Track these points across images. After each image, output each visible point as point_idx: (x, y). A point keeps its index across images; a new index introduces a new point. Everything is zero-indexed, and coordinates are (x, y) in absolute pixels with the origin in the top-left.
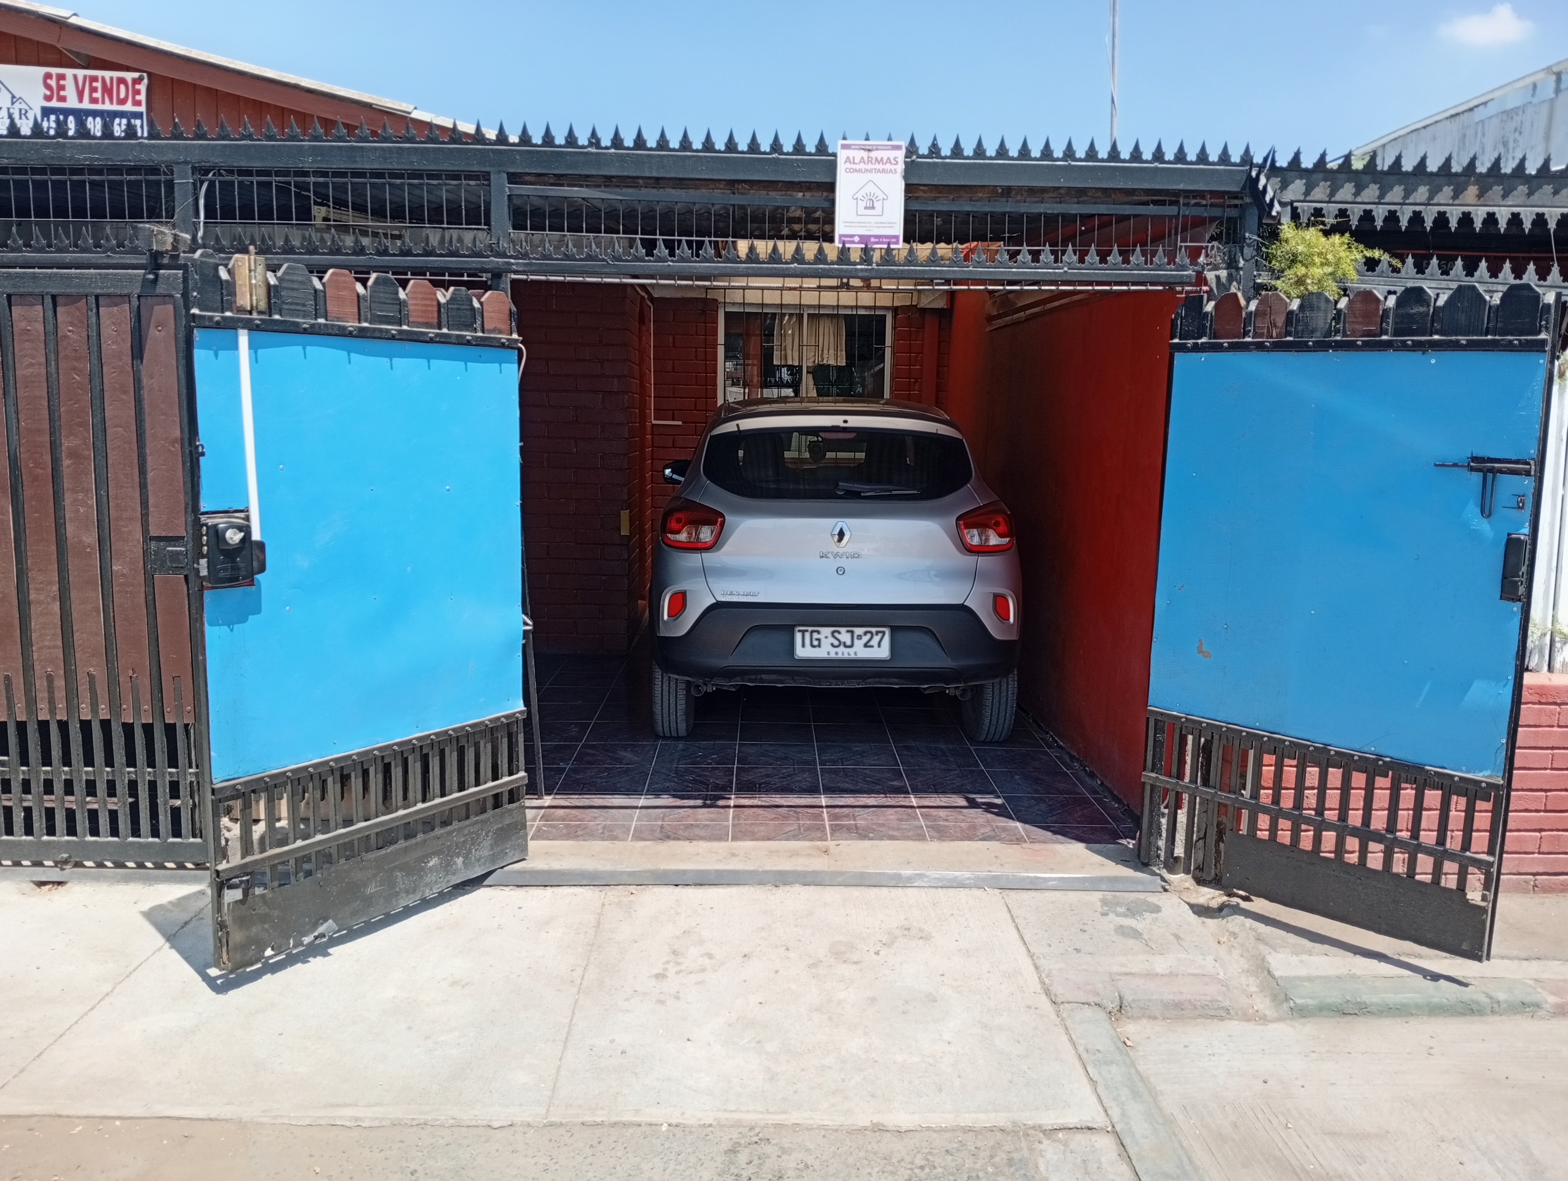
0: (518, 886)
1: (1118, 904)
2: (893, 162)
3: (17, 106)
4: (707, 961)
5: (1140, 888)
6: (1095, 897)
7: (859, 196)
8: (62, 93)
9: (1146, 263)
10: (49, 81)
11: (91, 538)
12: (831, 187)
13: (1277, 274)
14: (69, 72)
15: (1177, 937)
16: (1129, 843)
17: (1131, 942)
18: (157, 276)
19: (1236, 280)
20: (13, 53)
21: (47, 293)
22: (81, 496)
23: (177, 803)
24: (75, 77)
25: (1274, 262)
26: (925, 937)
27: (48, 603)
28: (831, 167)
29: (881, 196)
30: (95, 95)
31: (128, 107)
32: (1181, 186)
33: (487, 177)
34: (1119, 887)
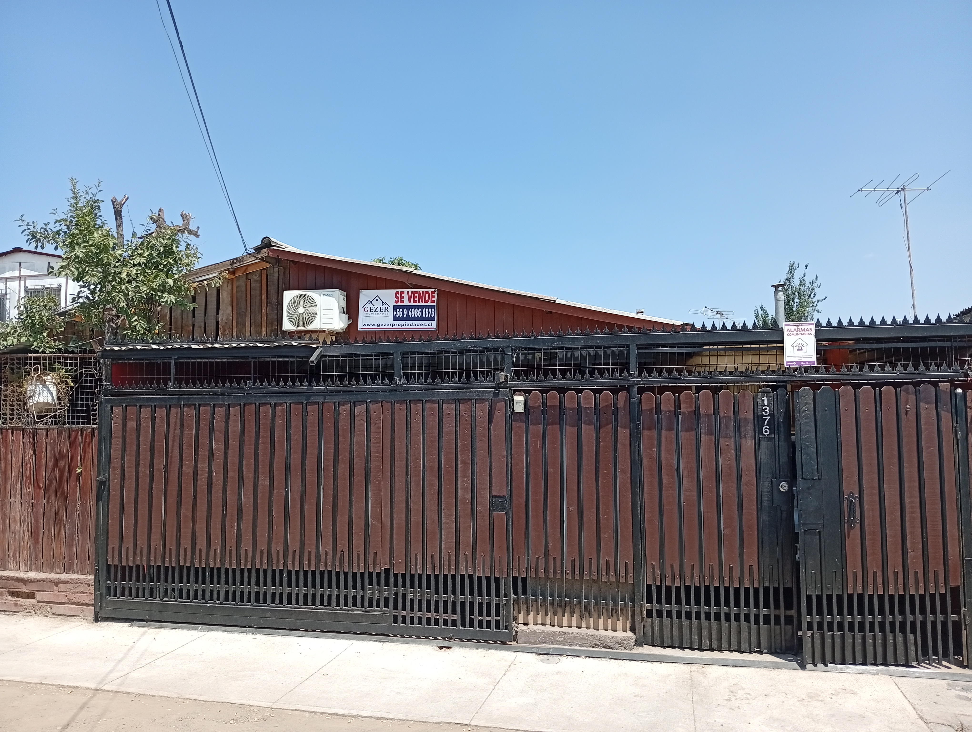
1: (956, 686)
3: (384, 306)
4: (748, 696)
6: (943, 682)
7: (794, 345)
8: (402, 299)
9: (938, 370)
10: (397, 295)
11: (469, 497)
12: (781, 342)
17: (965, 702)
18: (499, 391)
20: (384, 285)
21: (457, 399)
24: (408, 292)
27: (451, 524)
28: (781, 333)
29: (805, 344)
30: (416, 299)
31: (429, 303)
32: (952, 334)
33: (628, 346)
34: (957, 678)
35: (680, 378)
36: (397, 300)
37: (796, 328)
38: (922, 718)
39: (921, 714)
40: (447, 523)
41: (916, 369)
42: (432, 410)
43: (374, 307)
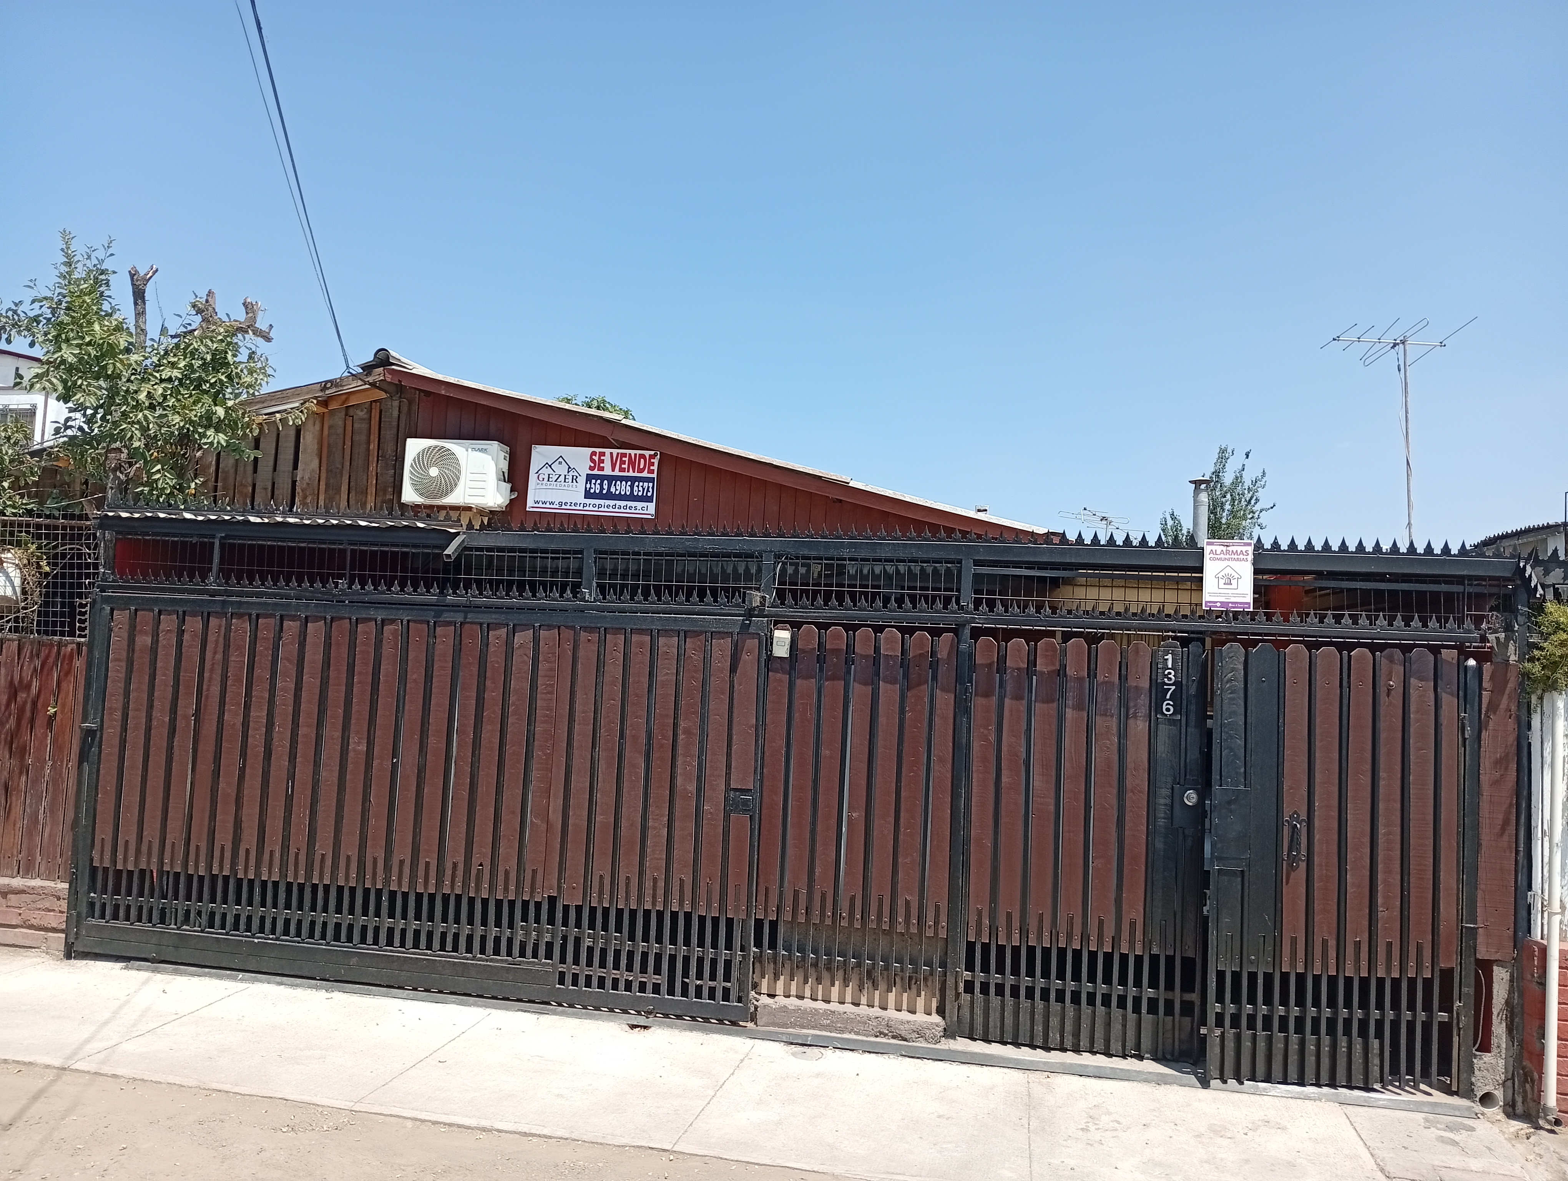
1: (1438, 1122)
2: (1245, 554)
3: (571, 473)
5: (1457, 1113)
6: (1420, 1116)
7: (1220, 576)
8: (602, 465)
9: (1441, 628)
10: (594, 457)
11: (692, 787)
14: (608, 451)
15: (1490, 1149)
16: (1446, 1080)
17: (1449, 1147)
18: (750, 621)
19: (1513, 640)
22: (688, 759)
24: (611, 453)
26: (1282, 1128)
28: (1200, 555)
29: (1236, 576)
31: (645, 474)
32: (1465, 573)
33: (960, 562)
34: (1439, 1110)
35: (1038, 617)
36: (592, 465)
37: (1224, 549)
38: (1382, 1170)
39: (1381, 1164)
40: (654, 828)
41: (1407, 625)
42: (641, 645)
43: (554, 474)
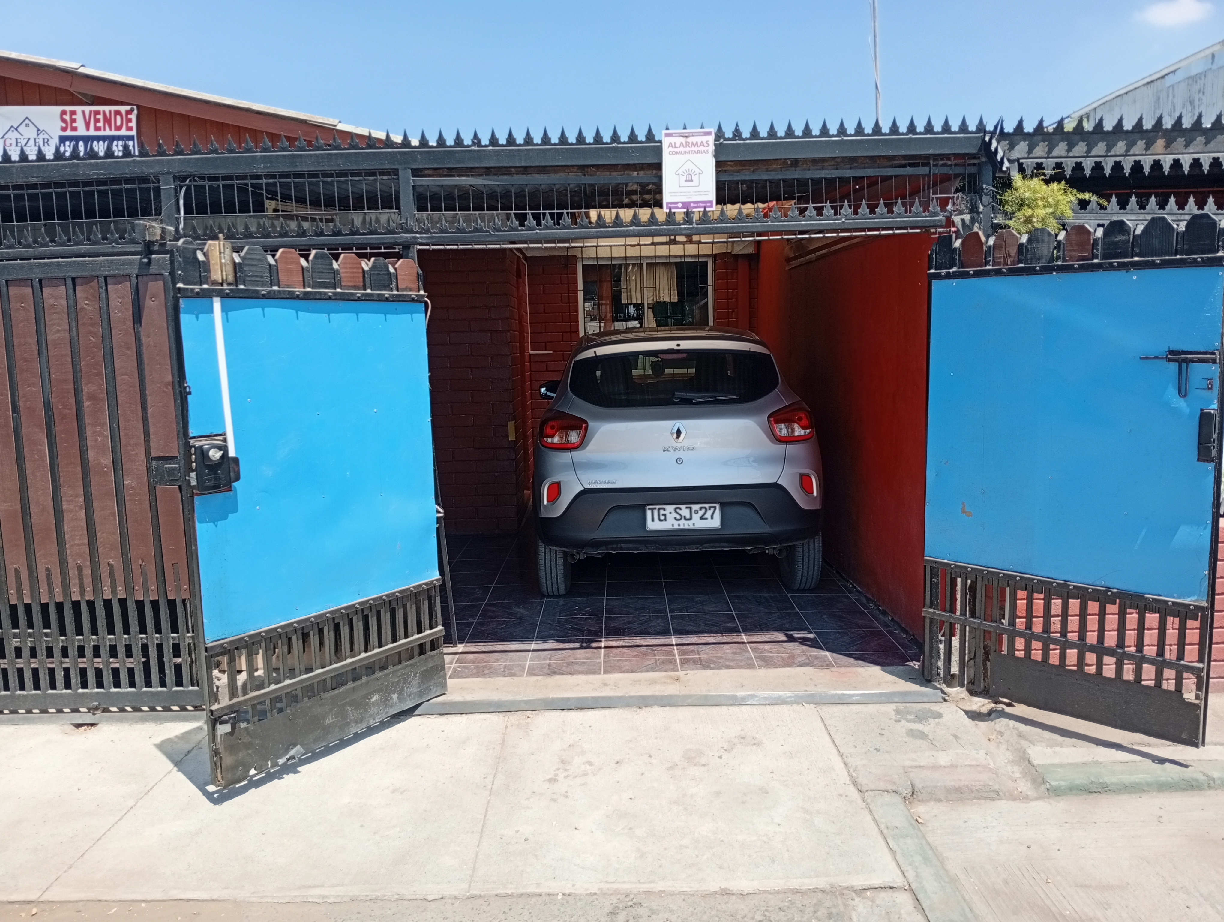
0: (440, 714)
1: (908, 713)
2: (705, 144)
3: (41, 136)
4: (588, 767)
5: (925, 699)
6: (890, 708)
7: (680, 172)
8: (74, 125)
9: (906, 212)
10: (64, 117)
11: (107, 461)
12: (658, 167)
13: (1010, 216)
14: (79, 109)
15: (956, 737)
16: (915, 665)
17: (919, 742)
18: (150, 259)
19: (978, 222)
20: (38, 97)
21: (68, 277)
22: (98, 429)
23: (179, 660)
24: (83, 112)
25: (1006, 206)
26: (757, 744)
27: (77, 511)
28: (658, 151)
29: (697, 171)
30: (98, 125)
31: (123, 132)
32: (931, 152)
33: (396, 172)
34: (909, 699)
37: (683, 140)
38: (855, 783)
39: (854, 774)
41: (872, 211)
42: (22, 299)
43: (22, 138)
